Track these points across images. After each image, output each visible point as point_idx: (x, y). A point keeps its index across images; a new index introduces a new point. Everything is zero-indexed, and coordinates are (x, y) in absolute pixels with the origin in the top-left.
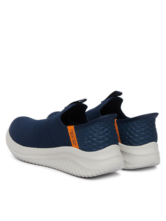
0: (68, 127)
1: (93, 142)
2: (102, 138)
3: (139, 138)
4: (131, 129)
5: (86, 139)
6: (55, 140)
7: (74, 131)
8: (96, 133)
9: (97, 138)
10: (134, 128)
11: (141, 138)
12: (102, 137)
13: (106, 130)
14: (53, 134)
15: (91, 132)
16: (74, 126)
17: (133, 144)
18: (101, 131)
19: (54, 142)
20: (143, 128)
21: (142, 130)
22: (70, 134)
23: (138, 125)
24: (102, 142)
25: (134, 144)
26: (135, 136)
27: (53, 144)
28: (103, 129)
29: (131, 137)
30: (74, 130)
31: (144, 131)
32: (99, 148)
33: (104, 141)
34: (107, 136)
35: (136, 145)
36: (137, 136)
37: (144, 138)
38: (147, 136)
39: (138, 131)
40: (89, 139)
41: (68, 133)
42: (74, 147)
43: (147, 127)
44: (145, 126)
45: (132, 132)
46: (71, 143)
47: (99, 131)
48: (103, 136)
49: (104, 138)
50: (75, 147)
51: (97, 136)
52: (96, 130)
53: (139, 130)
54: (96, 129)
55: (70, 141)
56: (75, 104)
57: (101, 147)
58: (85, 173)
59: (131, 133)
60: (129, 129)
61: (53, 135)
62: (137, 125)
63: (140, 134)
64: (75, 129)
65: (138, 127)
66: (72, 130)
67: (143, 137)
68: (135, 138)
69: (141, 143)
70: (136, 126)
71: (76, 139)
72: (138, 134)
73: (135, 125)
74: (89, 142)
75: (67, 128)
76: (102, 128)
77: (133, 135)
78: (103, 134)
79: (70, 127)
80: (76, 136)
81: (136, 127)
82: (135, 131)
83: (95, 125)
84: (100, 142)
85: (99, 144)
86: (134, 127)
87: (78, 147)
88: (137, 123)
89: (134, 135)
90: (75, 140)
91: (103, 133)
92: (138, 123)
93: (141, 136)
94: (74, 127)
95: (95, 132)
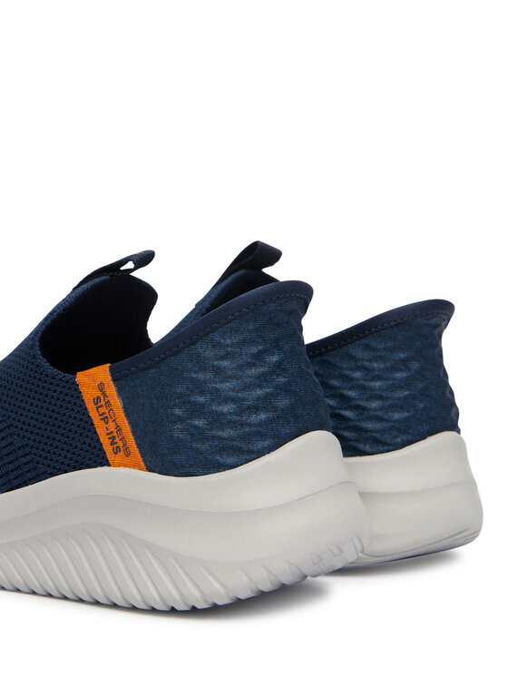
0: (82, 377)
1: (217, 420)
2: (258, 399)
3: (386, 417)
4: (346, 378)
5: (178, 411)
6: (21, 453)
7: (111, 389)
8: (229, 378)
9: (233, 400)
10: (358, 375)
11: (397, 416)
12: (259, 392)
13: (275, 359)
14: (8, 427)
15: (201, 376)
16: (108, 365)
17: (361, 446)
18: (250, 365)
19: (17, 464)
20: (399, 370)
21: (395, 379)
22: (90, 406)
23: (376, 359)
24: (263, 416)
25: (367, 448)
26: (364, 408)
27: (13, 475)
28: (259, 357)
29: (348, 414)
30: (111, 383)
31: (406, 384)
32: (250, 452)
33: (270, 415)
34: (285, 389)
35: (374, 450)
36: (375, 410)
37: (406, 414)
38: (422, 405)
39: (378, 384)
40: (197, 410)
41: (82, 405)
42: (119, 465)
43: (415, 366)
44: (405, 362)
45: (351, 394)
46: (101, 449)
47: (241, 367)
48: (261, 387)
49: (267, 396)
50: (125, 466)
51: (233, 390)
52: (225, 363)
53: (380, 378)
54: (222, 358)
55: (98, 440)
56: (104, 277)
57: (260, 445)
58: (190, 585)
59: (348, 399)
60: (335, 382)
61: (12, 430)
62: (370, 361)
63: (388, 398)
64: (115, 380)
65: (375, 365)
66: (101, 387)
67: (402, 409)
68: (370, 419)
69: (395, 437)
70: (367, 364)
71: (126, 422)
72: (380, 398)
73: (363, 360)
74: (197, 427)
75: (74, 383)
76: (254, 350)
77: (358, 407)
78: (263, 380)
79: (88, 376)
80: (125, 408)
81: (365, 368)
82: (364, 388)
83: (216, 337)
84: (254, 419)
85: (247, 429)
86: (359, 368)
87: (140, 459)
88: (367, 347)
89: (362, 403)
90: (119, 429)
91: (264, 375)
92: (374, 350)
93: (393, 407)
94: (111, 369)
95: (218, 371)
